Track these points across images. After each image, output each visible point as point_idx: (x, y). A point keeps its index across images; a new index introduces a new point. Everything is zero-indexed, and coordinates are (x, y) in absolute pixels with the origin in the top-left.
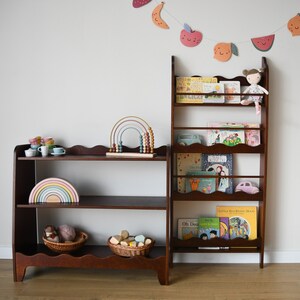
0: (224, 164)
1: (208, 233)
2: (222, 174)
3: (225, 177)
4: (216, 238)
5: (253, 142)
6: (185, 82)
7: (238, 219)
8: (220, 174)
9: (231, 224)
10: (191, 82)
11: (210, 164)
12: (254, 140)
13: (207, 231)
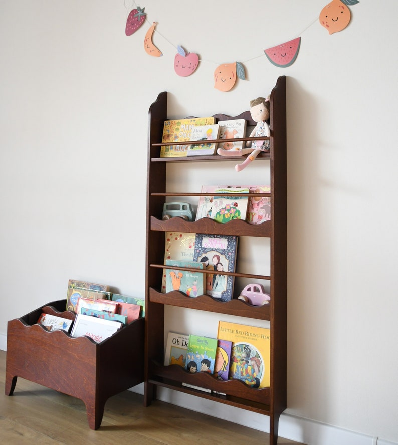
0: (223, 252)
1: (198, 362)
2: (220, 268)
3: (223, 273)
4: (208, 372)
5: (260, 218)
6: (174, 127)
7: (246, 347)
8: (215, 267)
9: (236, 354)
10: (181, 127)
11: (205, 250)
12: (263, 214)
13: (198, 358)
